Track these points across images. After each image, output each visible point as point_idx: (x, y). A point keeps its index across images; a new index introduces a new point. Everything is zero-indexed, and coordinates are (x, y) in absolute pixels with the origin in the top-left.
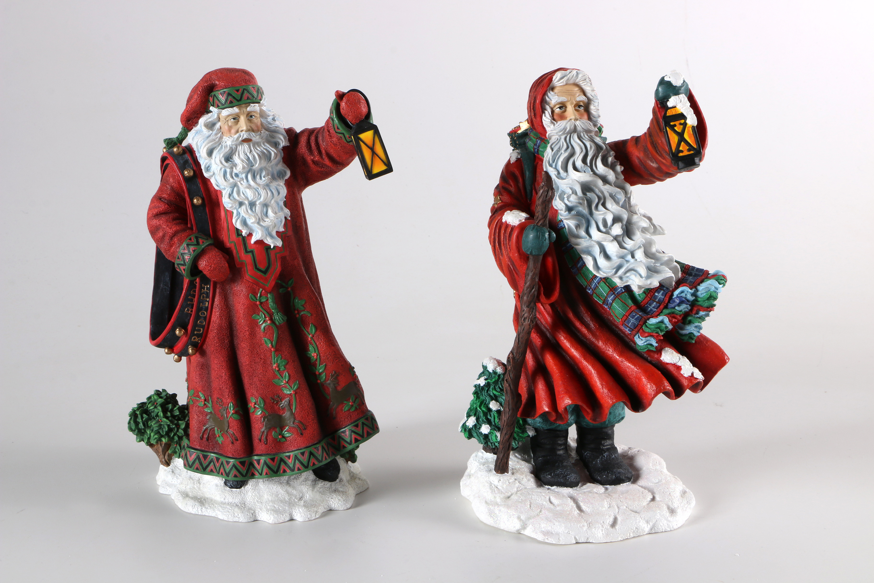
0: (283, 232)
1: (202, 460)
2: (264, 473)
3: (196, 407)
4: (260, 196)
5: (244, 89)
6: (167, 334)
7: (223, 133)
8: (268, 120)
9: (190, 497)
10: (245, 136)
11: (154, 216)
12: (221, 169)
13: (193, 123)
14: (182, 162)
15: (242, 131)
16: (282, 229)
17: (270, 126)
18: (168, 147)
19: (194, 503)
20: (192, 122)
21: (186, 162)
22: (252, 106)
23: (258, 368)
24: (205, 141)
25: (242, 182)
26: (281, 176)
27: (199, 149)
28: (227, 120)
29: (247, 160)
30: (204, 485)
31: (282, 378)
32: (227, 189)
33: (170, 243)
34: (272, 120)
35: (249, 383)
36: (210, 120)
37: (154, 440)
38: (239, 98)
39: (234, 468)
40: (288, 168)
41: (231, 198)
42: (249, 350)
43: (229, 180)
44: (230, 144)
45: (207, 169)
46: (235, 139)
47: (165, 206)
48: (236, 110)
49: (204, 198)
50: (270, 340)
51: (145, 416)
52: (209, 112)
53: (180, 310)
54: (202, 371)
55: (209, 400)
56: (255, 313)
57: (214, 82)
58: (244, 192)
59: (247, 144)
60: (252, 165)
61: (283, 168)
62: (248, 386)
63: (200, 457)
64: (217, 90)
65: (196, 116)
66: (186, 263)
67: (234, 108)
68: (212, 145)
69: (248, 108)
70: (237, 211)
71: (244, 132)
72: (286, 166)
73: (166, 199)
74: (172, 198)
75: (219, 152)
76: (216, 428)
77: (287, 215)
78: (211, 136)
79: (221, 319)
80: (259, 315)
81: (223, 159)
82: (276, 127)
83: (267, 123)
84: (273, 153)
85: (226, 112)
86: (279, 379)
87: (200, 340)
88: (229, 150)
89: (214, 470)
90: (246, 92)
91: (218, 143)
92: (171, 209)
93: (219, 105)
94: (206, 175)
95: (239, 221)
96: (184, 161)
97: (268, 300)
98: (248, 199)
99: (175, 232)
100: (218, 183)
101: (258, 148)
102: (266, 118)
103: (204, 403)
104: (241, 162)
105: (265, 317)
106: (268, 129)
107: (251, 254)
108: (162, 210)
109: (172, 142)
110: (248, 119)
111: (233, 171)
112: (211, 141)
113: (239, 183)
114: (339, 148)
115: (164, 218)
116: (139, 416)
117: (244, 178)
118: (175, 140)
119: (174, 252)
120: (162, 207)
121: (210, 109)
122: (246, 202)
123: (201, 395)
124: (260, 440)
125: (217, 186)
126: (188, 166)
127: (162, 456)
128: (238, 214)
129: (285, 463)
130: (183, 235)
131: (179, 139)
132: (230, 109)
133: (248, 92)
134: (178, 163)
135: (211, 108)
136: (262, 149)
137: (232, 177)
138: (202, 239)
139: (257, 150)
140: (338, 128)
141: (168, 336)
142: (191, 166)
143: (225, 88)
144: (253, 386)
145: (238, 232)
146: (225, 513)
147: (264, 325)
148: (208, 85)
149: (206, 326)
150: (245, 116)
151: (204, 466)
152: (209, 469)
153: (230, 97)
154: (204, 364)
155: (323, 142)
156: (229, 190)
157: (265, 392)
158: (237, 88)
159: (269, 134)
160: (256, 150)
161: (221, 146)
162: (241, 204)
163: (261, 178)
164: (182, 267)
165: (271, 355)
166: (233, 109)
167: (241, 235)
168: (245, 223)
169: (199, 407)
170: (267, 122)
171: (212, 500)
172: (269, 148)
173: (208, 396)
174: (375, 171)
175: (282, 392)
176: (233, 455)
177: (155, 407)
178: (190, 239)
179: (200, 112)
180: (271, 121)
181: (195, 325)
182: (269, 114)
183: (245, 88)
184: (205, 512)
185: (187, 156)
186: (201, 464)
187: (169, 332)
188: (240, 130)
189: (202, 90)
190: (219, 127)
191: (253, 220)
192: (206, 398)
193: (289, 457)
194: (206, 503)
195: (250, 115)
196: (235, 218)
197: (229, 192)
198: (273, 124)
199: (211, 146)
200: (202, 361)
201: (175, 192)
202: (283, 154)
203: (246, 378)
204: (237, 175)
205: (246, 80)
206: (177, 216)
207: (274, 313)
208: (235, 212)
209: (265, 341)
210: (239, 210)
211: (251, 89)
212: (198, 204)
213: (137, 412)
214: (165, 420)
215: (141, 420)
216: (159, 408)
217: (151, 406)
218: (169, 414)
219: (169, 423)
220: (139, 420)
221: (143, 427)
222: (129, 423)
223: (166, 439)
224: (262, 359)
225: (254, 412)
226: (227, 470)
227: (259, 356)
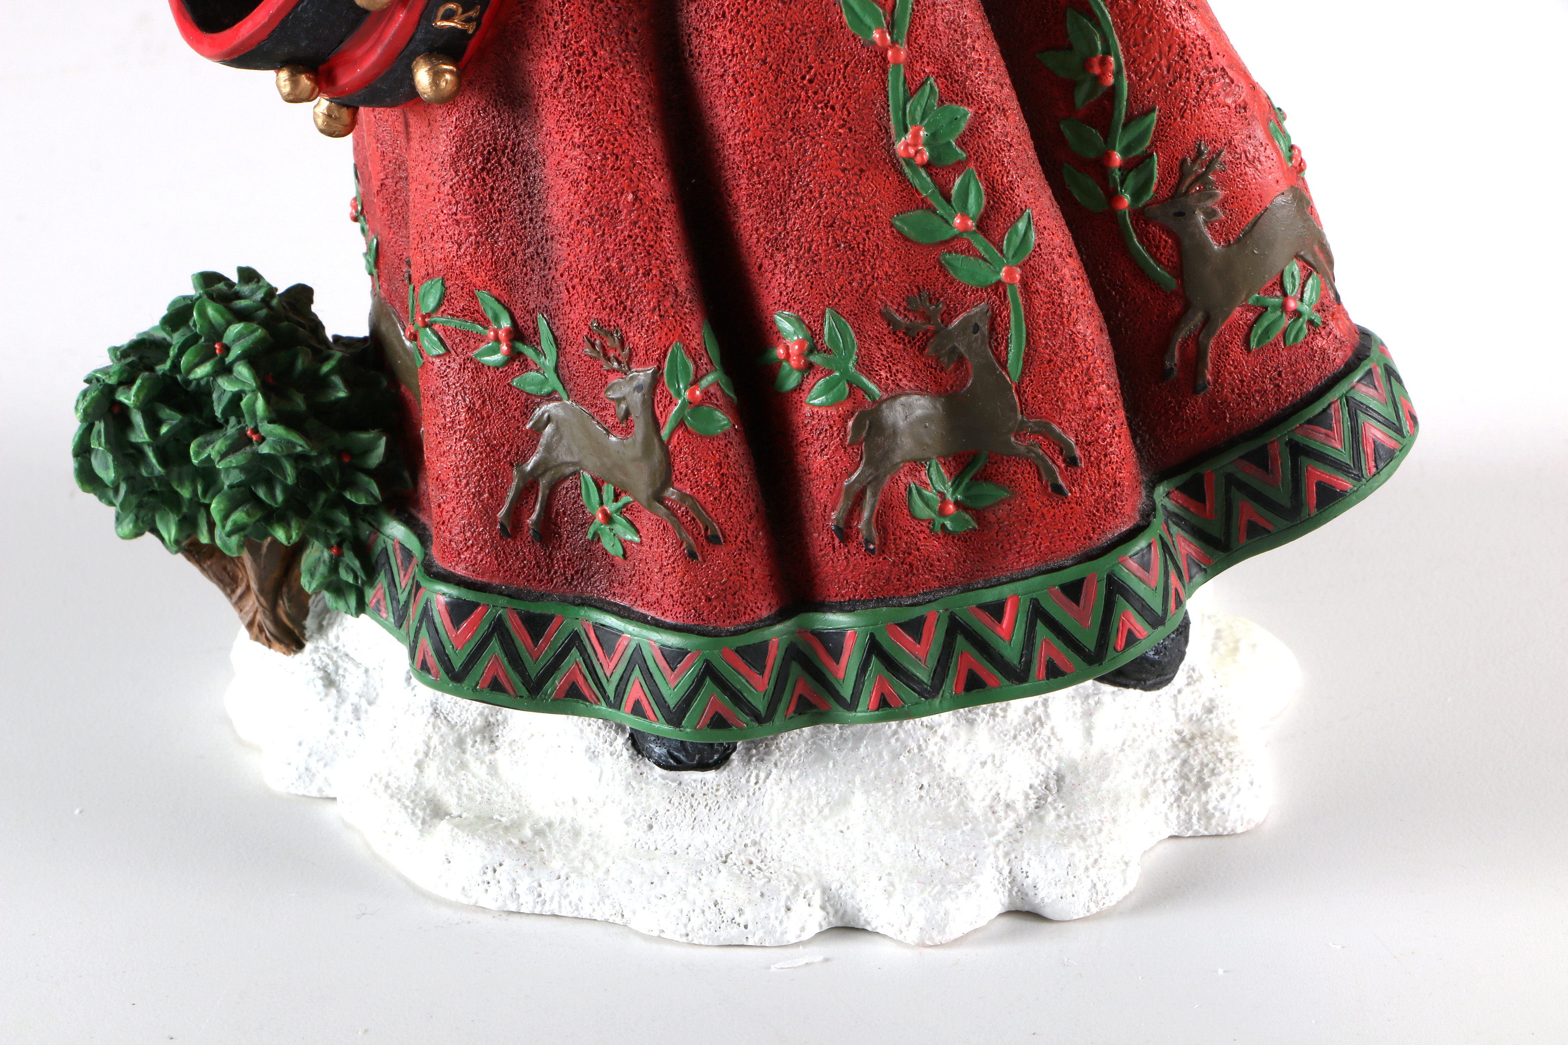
1: (519, 643)
2: (867, 699)
3: (463, 367)
19: (489, 857)
23: (815, 159)
31: (948, 201)
37: (229, 535)
39: (708, 681)
50: (879, 4)
51: (168, 414)
54: (490, 180)
55: (536, 332)
62: (763, 253)
63: (509, 624)
76: (586, 478)
86: (933, 209)
87: (478, 20)
89: (587, 686)
103: (511, 348)
116: (137, 418)
123: (487, 302)
124: (845, 532)
129: (979, 641)
144: (792, 253)
151: (534, 669)
152: (557, 682)
154: (501, 142)
157: (859, 284)
165: (885, 84)
169: (480, 368)
171: (576, 833)
173: (533, 314)
175: (947, 275)
176: (698, 615)
177: (225, 370)
186: (515, 660)
192: (521, 322)
193: (996, 610)
194: (550, 852)
209: (852, 13)
213: (128, 398)
214: (278, 430)
215: (146, 436)
216: (243, 371)
217: (196, 360)
218: (300, 402)
219: (301, 445)
220: (140, 435)
221: (158, 469)
222: (83, 451)
223: (289, 526)
224: (833, 108)
225: (799, 388)
226: (672, 694)
227: (816, 93)
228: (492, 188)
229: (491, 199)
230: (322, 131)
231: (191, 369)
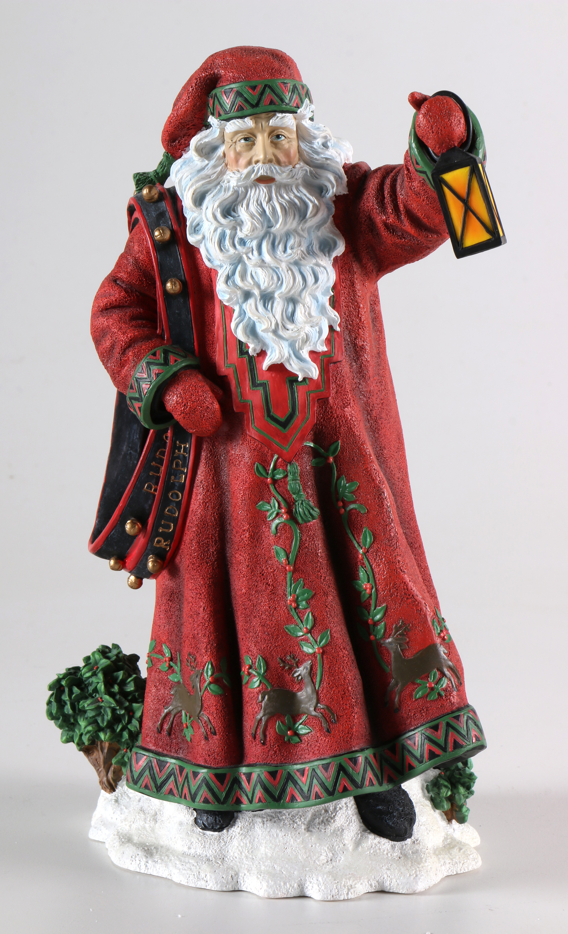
0: (324, 353)
1: (155, 771)
2: (256, 799)
3: (156, 671)
4: (280, 282)
5: (266, 86)
6: (112, 531)
7: (226, 165)
8: (315, 146)
9: (135, 845)
10: (261, 173)
11: (102, 311)
12: (215, 230)
13: (181, 145)
14: (154, 214)
15: (257, 162)
16: (322, 348)
17: (316, 156)
18: (139, 188)
19: (136, 852)
20: (179, 142)
21: (161, 215)
22: (277, 117)
23: (261, 602)
24: (193, 177)
25: (250, 255)
26: (326, 250)
27: (183, 191)
28: (234, 141)
29: (260, 215)
30: (162, 824)
31: (302, 622)
32: (225, 267)
33: (121, 360)
34: (322, 147)
35: (245, 629)
36: (207, 140)
38: (254, 102)
39: (204, 785)
40: (341, 235)
41: (230, 282)
42: (248, 566)
43: (228, 251)
44: (235, 185)
45: (195, 229)
46: (243, 176)
47: (120, 293)
48: (249, 123)
49: (186, 281)
50: (285, 550)
51: (76, 690)
52: (208, 126)
53: (134, 486)
54: (170, 604)
55: (176, 658)
56: (262, 499)
57: (216, 71)
58: (254, 274)
59: (265, 187)
60: (270, 226)
61: (331, 235)
62: (243, 634)
64: (221, 85)
65: (186, 133)
66: (143, 397)
67: (246, 119)
68: (203, 185)
69: (271, 121)
70: (241, 307)
71: (260, 164)
72: (338, 232)
73: (124, 281)
74: (133, 280)
75: (214, 198)
76: (183, 712)
77: (333, 320)
78: (206, 169)
79: (205, 508)
80: (269, 503)
81: (219, 210)
82: (327, 159)
83: (310, 152)
84: (311, 205)
85: (232, 126)
86: (297, 625)
87: (170, 545)
88: (230, 196)
90: (268, 91)
91: (215, 183)
92: (131, 300)
93: (222, 112)
94: (192, 239)
95: (241, 326)
96: (158, 213)
97: (286, 476)
98: (259, 286)
99: (131, 340)
100: (210, 255)
101: (285, 195)
102: (310, 142)
103: (169, 664)
104: (250, 218)
105: (280, 507)
106: (312, 161)
107: (261, 389)
108: (114, 300)
109: (146, 179)
110: (272, 142)
111: (236, 233)
112: (203, 179)
113: (244, 256)
114: (423, 200)
115: (116, 314)
116: (66, 691)
117: (255, 248)
118: (152, 175)
119: (126, 376)
120: (116, 295)
121: (209, 121)
122: (256, 292)
123: (165, 649)
124: (255, 735)
125: (209, 260)
126: (164, 223)
127: (103, 773)
128: (242, 313)
129: (295, 783)
130: (144, 347)
131: (158, 174)
132: (239, 120)
133: (273, 90)
134: (148, 216)
135: (212, 120)
136: (292, 197)
137: (234, 246)
138: (174, 355)
139: (283, 197)
140: (417, 163)
141: (113, 534)
142: (168, 223)
143: (234, 83)
144: (251, 634)
145: (242, 347)
146: (184, 872)
147: (277, 521)
148: (207, 75)
149: (180, 520)
150: (266, 135)
151: (159, 781)
152: (166, 788)
153: (239, 99)
154: (174, 590)
155: (402, 189)
156: (228, 269)
157: (270, 648)
158: (253, 83)
159: (311, 172)
160: (280, 198)
161: (219, 187)
162: (247, 295)
163: (285, 251)
164: (136, 404)
165: (286, 578)
166: (244, 121)
167: (247, 352)
168: (252, 331)
170: (311, 150)
171: (168, 850)
172: (305, 195)
173: (176, 652)
174: (469, 242)
175: (300, 649)
176: (206, 761)
177: (95, 674)
178: (154, 354)
179: (193, 125)
180: (320, 148)
181: (160, 516)
182: (314, 134)
183: (268, 84)
184: (152, 868)
185: (164, 205)
186: (154, 779)
187: (115, 527)
188: (254, 159)
189: (196, 85)
190: (222, 154)
191: (265, 325)
192: (173, 655)
193: (302, 772)
194: (156, 853)
195: (275, 133)
196: (235, 320)
197: (226, 273)
198: (322, 153)
199: (201, 187)
200: (172, 585)
201: (141, 270)
202: (334, 210)
203: (240, 619)
204: (243, 242)
205: (272, 69)
206: (140, 313)
207: (296, 501)
208: (237, 309)
209: (277, 552)
210: (244, 306)
211: (279, 86)
212: (172, 292)
213: (63, 683)
214: (107, 697)
215: (68, 697)
216: (101, 676)
217: (87, 671)
218: (116, 688)
219: (114, 704)
220: (65, 697)
221: (71, 712)
222: (49, 703)
223: (106, 734)
224: (269, 585)
225: (247, 683)
226: (193, 789)
227: (264, 579)
228: (171, 607)
229: (170, 611)
230: (129, 586)
231: (84, 674)
